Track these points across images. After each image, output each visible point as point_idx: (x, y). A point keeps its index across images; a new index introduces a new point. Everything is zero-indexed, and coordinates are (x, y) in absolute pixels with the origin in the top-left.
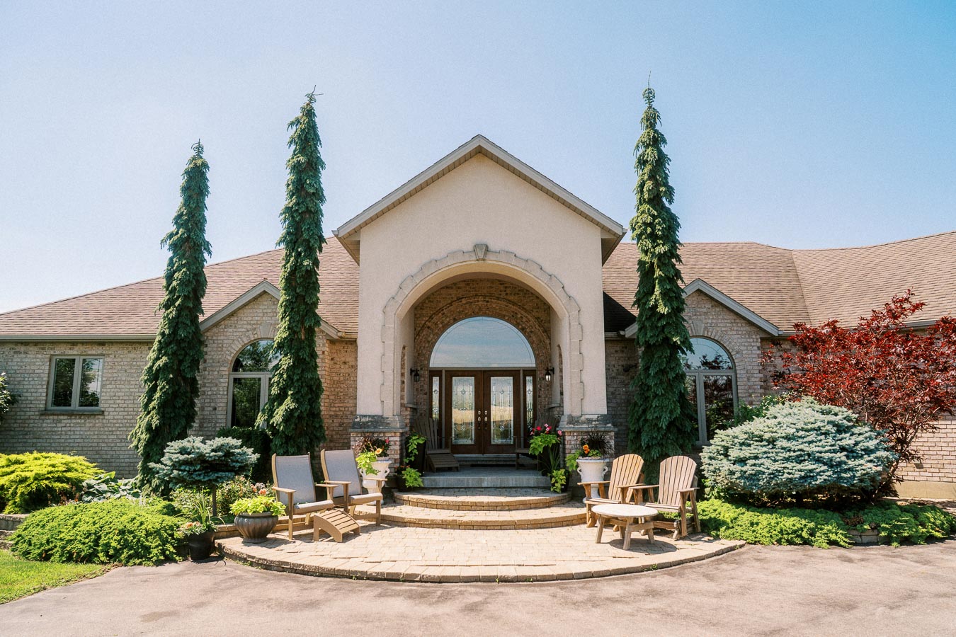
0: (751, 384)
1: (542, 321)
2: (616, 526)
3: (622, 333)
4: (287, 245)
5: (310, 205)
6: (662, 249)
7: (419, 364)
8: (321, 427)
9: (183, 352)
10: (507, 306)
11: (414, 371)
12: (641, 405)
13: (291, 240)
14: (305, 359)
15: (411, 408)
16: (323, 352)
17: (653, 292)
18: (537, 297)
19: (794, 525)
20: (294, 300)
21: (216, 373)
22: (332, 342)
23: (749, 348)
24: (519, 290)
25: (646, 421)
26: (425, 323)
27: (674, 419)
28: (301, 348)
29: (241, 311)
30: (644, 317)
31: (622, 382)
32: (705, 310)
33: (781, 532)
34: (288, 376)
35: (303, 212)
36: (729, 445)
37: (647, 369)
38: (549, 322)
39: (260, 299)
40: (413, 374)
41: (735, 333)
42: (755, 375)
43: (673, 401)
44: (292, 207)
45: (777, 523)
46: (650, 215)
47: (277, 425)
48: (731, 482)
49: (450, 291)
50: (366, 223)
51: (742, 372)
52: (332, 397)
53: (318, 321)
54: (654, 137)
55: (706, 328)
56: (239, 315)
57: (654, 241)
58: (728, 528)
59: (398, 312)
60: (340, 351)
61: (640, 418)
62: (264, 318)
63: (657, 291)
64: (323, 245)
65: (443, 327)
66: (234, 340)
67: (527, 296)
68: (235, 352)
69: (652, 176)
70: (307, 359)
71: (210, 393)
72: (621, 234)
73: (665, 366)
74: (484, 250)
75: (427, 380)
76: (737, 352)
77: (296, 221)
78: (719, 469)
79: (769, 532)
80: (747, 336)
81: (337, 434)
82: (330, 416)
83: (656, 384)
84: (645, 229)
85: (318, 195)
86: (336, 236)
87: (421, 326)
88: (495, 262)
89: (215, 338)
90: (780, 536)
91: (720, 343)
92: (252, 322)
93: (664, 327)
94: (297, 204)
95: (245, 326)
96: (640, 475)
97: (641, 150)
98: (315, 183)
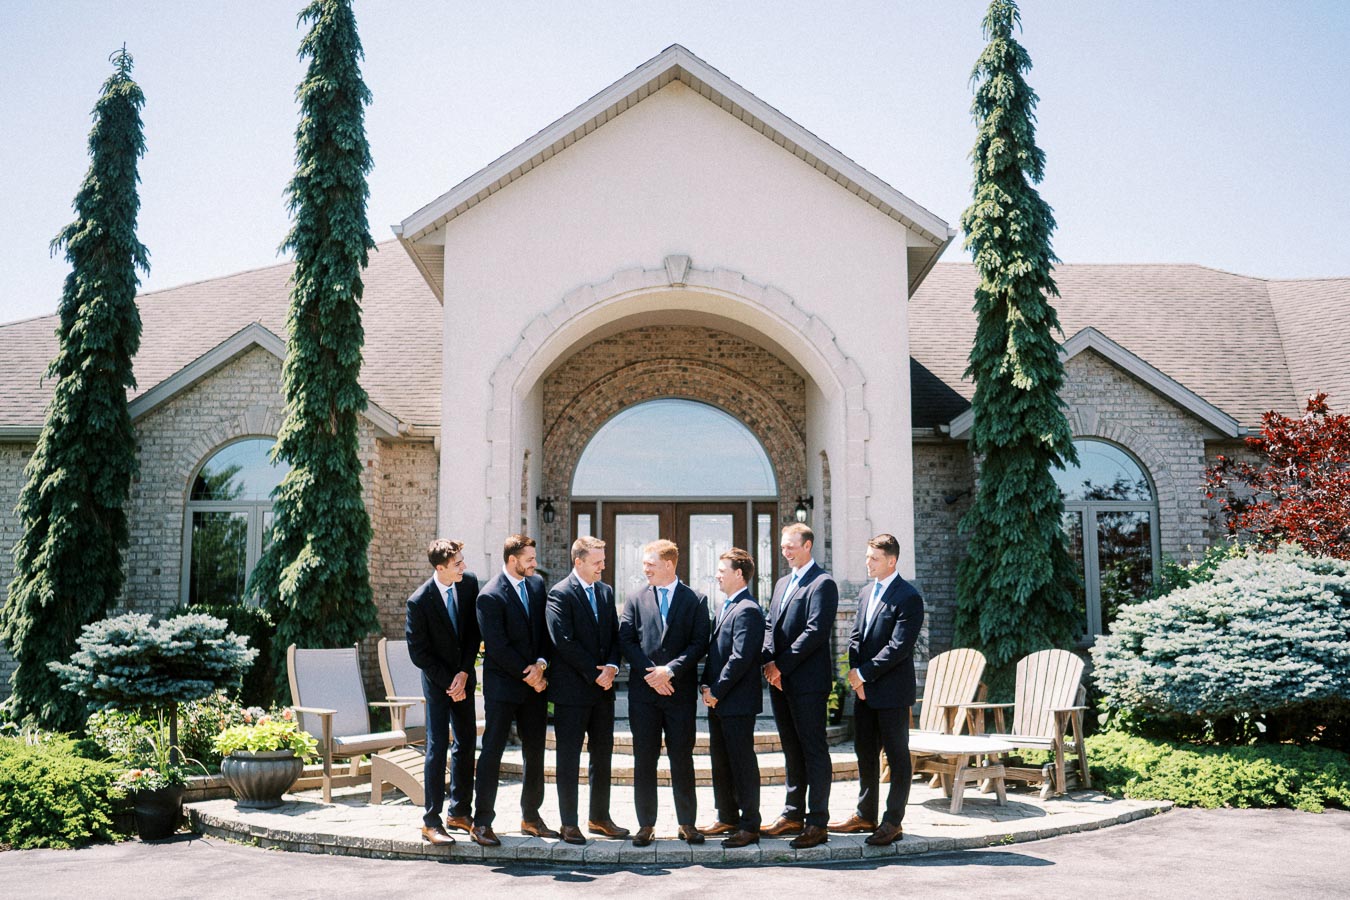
0: (1186, 527)
1: (789, 408)
2: (935, 777)
3: (944, 429)
4: (300, 251)
5: (344, 174)
6: (1020, 268)
7: (552, 490)
8: (369, 603)
9: (98, 460)
10: (721, 378)
11: (543, 501)
12: (980, 562)
13: (308, 242)
14: (338, 473)
16: (370, 463)
17: (1003, 350)
18: (781, 363)
19: (1261, 773)
20: (315, 360)
21: (158, 502)
22: (387, 443)
23: (1183, 460)
24: (747, 348)
25: (989, 591)
26: (563, 411)
27: (1042, 588)
28: (330, 452)
29: (207, 382)
30: (987, 396)
31: (942, 524)
32: (1101, 387)
33: (1238, 784)
34: (307, 506)
35: (330, 188)
36: (1143, 630)
37: (991, 494)
38: (803, 409)
39: (244, 359)
40: (542, 506)
41: (1157, 430)
42: (1194, 511)
43: (1041, 554)
44: (309, 178)
45: (1231, 770)
46: (999, 202)
47: (285, 598)
48: (1148, 697)
49: (613, 349)
50: (457, 212)
51: (1170, 504)
52: (386, 550)
53: (362, 401)
54: (1008, 53)
55: (1102, 421)
56: (204, 389)
57: (1006, 253)
58: (1140, 780)
59: (517, 384)
60: (401, 461)
61: (977, 585)
62: (253, 397)
63: (1011, 347)
64: (371, 252)
65: (598, 417)
66: (193, 439)
67: (760, 360)
68: (196, 462)
69: (1003, 130)
70: (342, 473)
71: (147, 541)
72: (945, 239)
73: (1025, 488)
74: (683, 267)
75: (568, 520)
76: (1161, 468)
77: (316, 206)
78: (1125, 675)
79: (1216, 785)
80: (1179, 438)
81: (396, 620)
82: (383, 586)
83: (1007, 523)
84: (990, 231)
85: (359, 155)
86: (400, 236)
87: (556, 415)
88: (705, 291)
89: (155, 434)
90: (1235, 792)
91: (1128, 449)
92: (229, 404)
93: (1023, 415)
94: (319, 171)
95: (215, 412)
96: (979, 687)
97: (984, 78)
98: (354, 131)
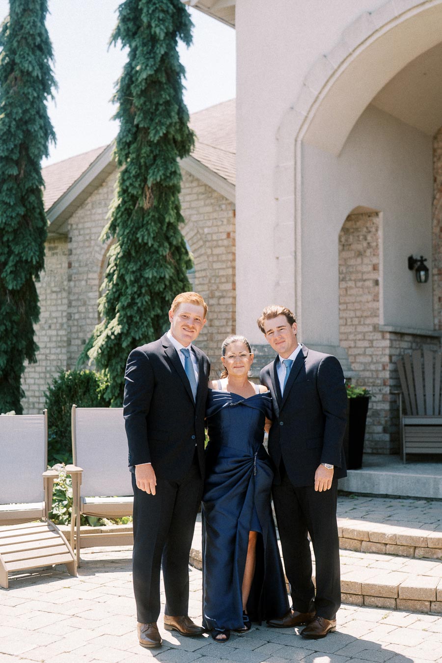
11: (416, 261)
15: (390, 332)
21: (83, 283)
40: (415, 266)
59: (300, 135)
